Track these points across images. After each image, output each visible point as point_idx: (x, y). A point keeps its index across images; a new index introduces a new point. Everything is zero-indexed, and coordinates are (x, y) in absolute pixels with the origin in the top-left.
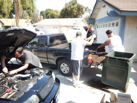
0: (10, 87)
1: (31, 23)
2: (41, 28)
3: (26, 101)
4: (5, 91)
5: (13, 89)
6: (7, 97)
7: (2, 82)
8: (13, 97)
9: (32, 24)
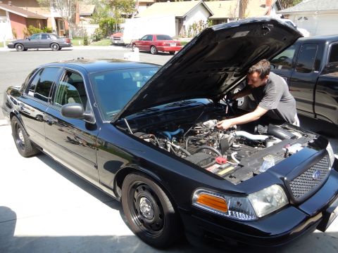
0: (223, 154)
1: (275, 7)
2: (303, 20)
3: (256, 193)
4: (214, 159)
5: (230, 158)
6: (218, 172)
7: (207, 139)
8: (231, 177)
9: (279, 9)
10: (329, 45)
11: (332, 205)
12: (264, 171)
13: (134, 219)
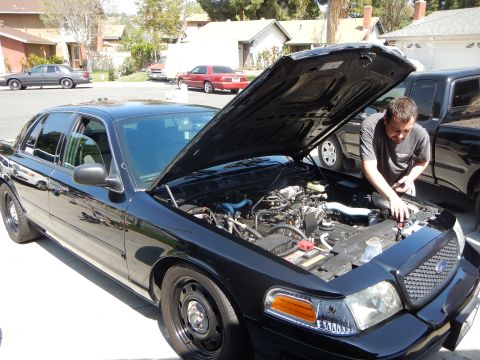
0: (308, 235)
1: (376, 29)
2: (413, 48)
3: (356, 294)
4: (295, 244)
5: (318, 243)
6: (302, 262)
7: (286, 213)
8: (320, 270)
9: (381, 33)
10: (451, 83)
11: (463, 312)
12: (367, 261)
13: (180, 333)
